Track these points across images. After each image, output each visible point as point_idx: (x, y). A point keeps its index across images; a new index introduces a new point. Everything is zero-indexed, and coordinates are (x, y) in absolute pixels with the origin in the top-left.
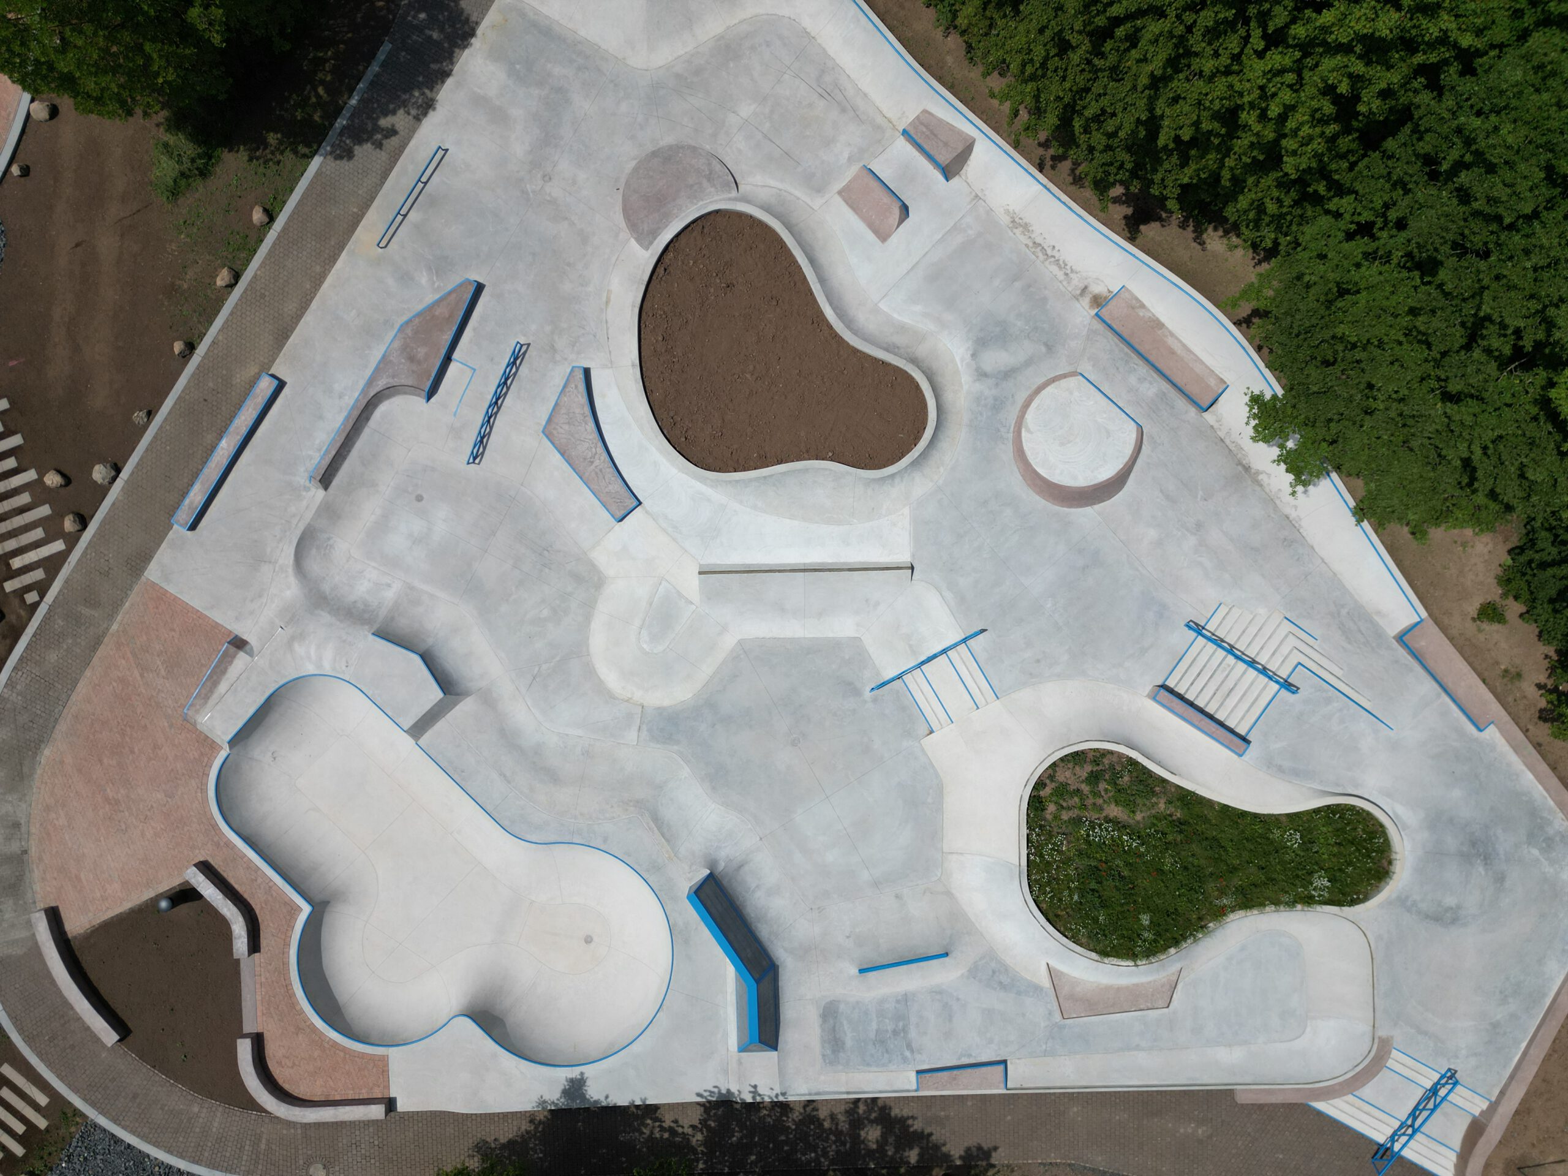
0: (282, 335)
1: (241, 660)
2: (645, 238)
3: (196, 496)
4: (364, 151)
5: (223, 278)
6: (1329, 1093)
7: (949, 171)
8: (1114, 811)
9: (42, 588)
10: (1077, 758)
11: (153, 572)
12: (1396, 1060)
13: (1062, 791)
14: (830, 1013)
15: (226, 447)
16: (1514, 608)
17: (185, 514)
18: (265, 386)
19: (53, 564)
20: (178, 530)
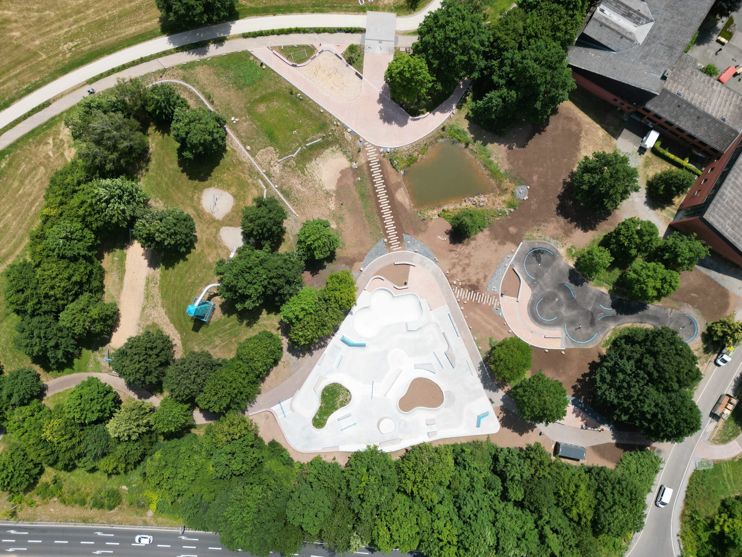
0: (464, 341)
1: (429, 309)
2: (446, 392)
3: (452, 317)
4: (479, 365)
5: (476, 338)
6: (292, 400)
7: (428, 433)
8: (341, 400)
9: (454, 291)
10: (350, 400)
11: (447, 306)
12: (291, 412)
13: (347, 395)
14: (340, 349)
15: (455, 325)
16: (333, 462)
17: (451, 315)
18: (459, 335)
19: (456, 295)
20: (449, 312)
